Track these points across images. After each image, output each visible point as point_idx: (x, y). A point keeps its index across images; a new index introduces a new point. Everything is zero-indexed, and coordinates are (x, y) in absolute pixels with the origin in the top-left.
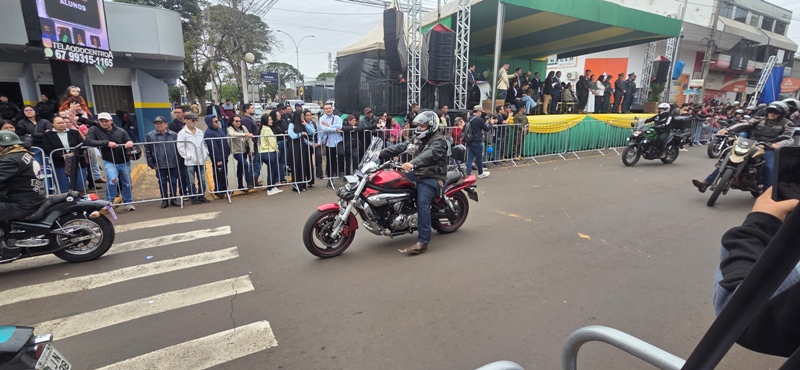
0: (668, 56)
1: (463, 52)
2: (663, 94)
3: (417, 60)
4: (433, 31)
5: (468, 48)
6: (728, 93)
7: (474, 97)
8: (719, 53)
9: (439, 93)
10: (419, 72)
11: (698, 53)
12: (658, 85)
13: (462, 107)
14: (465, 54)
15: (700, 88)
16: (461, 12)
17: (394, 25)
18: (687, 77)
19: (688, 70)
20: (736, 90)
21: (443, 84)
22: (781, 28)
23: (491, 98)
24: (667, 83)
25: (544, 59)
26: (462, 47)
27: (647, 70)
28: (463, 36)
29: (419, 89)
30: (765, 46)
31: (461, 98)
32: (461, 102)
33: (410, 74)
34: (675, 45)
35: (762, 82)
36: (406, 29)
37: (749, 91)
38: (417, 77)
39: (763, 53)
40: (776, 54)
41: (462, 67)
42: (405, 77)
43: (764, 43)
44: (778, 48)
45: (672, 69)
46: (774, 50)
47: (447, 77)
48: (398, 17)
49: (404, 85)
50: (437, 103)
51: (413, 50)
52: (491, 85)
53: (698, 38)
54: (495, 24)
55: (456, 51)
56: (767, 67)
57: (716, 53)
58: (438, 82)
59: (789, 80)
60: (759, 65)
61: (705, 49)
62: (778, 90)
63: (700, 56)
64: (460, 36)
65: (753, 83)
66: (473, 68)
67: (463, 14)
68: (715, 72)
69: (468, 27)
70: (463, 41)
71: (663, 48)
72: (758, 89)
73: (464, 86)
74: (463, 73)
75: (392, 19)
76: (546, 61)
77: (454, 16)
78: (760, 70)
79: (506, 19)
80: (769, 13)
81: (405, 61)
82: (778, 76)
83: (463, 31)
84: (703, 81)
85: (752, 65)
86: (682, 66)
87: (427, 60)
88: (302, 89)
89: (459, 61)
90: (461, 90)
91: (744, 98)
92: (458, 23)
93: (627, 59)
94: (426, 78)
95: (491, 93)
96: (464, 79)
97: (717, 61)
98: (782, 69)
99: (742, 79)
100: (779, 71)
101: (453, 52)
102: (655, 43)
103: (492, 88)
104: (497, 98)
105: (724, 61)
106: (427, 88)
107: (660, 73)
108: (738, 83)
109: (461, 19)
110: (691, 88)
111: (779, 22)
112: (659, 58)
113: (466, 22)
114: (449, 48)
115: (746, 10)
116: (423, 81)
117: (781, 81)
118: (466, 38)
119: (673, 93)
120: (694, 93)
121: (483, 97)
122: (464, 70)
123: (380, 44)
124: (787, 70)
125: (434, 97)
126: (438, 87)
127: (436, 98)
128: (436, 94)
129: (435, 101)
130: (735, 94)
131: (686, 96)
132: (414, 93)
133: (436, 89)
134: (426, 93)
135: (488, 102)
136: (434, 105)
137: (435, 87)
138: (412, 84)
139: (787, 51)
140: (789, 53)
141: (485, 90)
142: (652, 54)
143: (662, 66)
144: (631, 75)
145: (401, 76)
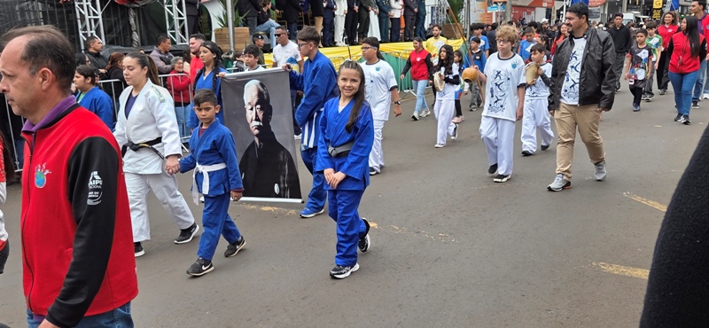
2: (463, 12)
6: (537, 9)
7: (199, 25)
9: (138, 19)
13: (182, 41)
20: (545, 5)
21: (142, 3)
23: (227, 26)
29: (99, 13)
31: (178, 27)
32: (178, 33)
37: (558, 5)
50: (136, 37)
72: (567, 3)
73: (180, 5)
90: (176, 13)
91: (554, 15)
95: (226, 16)
103: (226, 8)
104: (236, 24)
106: (114, 11)
110: (495, 3)
120: (500, 10)
121: (216, 25)
125: (130, 26)
126: (134, 9)
127: (134, 28)
128: (132, 21)
129: (131, 33)
130: (544, 10)
131: (491, 14)
132: (90, 20)
133: (132, 13)
134: (113, 19)
135: (224, 32)
136: (132, 40)
137: (128, 8)
138: (85, 4)
141: (215, 10)
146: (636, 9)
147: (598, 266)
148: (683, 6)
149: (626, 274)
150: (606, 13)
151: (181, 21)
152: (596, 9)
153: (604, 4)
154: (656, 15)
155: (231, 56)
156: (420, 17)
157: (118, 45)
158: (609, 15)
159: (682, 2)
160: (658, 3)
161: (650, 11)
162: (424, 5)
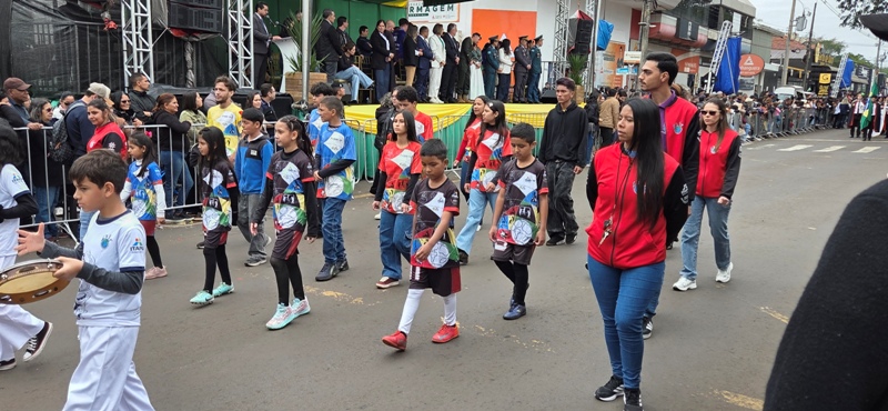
0: (590, 12)
2: (585, 73)
7: (268, 66)
8: (660, 12)
9: (196, 55)
10: (148, 9)
11: (633, 10)
12: (577, 58)
13: (246, 84)
15: (637, 65)
18: (622, 47)
19: (620, 35)
20: (687, 70)
21: (202, 37)
24: (590, 56)
25: (401, 5)
27: (561, 33)
29: (150, 45)
30: (718, 6)
31: (242, 67)
32: (242, 75)
33: (128, 12)
35: (716, 59)
37: (702, 71)
38: (144, 19)
39: (715, 15)
40: (731, 20)
41: (241, 7)
42: (116, 18)
44: (734, 11)
45: (596, 34)
46: (729, 13)
47: (211, 25)
49: (116, 34)
50: (191, 76)
52: (299, 43)
56: (720, 36)
57: (657, 13)
58: (191, 32)
59: (749, 58)
60: (713, 34)
61: (640, 5)
62: (737, 71)
63: (636, 14)
65: (707, 61)
68: (657, 39)
72: (713, 70)
73: (247, 43)
74: (242, 17)
76: (406, 8)
78: (715, 41)
82: (735, 51)
84: (640, 53)
85: (704, 34)
86: (610, 29)
90: (241, 51)
93: (533, 15)
94: (165, 23)
95: (300, 58)
96: (246, 31)
97: (658, 24)
98: (739, 41)
99: (694, 53)
100: (735, 44)
103: (301, 50)
104: (312, 69)
105: (668, 24)
106: (168, 44)
107: (580, 39)
108: (688, 60)
110: (626, 64)
112: (576, 15)
116: (157, 29)
117: (738, 59)
119: (601, 70)
120: (631, 72)
121: (288, 68)
122: (246, 13)
124: (745, 44)
125: (186, 62)
126: (192, 43)
127: (190, 66)
128: (188, 57)
129: (186, 70)
130: (686, 76)
131: (621, 77)
132: (138, 53)
133: (189, 47)
134: (166, 53)
135: (297, 77)
136: (186, 79)
137: (185, 42)
138: (134, 33)
139: (744, 16)
140: (747, 19)
141: (289, 51)
142: (567, 7)
143: (582, 27)
144: (538, 40)
145: (107, 15)
146: (799, 83)
147: (720, 396)
148: (856, 84)
149: (754, 407)
150: (762, 84)
151: (246, 61)
152: (748, 80)
153: (760, 74)
154: (823, 91)
155: (303, 106)
156: (533, 75)
157: (169, 84)
158: (765, 88)
159: (854, 78)
160: (824, 78)
161: (815, 87)
162: (539, 61)
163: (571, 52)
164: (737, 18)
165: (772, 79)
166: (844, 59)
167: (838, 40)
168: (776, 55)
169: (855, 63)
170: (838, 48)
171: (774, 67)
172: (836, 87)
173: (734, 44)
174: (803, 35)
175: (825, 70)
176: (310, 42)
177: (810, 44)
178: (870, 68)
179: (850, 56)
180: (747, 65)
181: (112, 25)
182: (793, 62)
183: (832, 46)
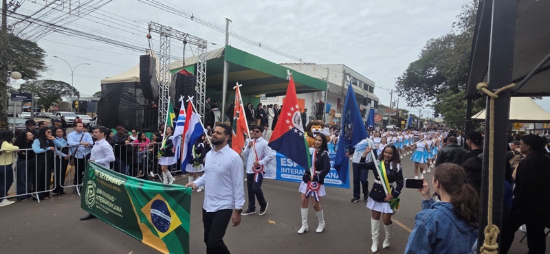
0: (323, 101)
1: (201, 89)
3: (167, 92)
4: (178, 73)
5: (205, 87)
12: (319, 116)
14: (203, 91)
15: (340, 118)
16: (200, 63)
17: (148, 66)
18: (334, 111)
19: (334, 107)
22: (371, 90)
23: (221, 120)
24: (323, 115)
25: (258, 96)
26: (201, 86)
27: (313, 108)
28: (202, 79)
30: (366, 98)
33: (161, 101)
34: (325, 94)
35: (366, 116)
36: (158, 69)
38: (166, 104)
39: (366, 101)
40: (371, 103)
41: (201, 99)
42: (157, 104)
43: (365, 96)
44: (372, 100)
45: (325, 108)
46: (370, 101)
48: (151, 61)
51: (163, 84)
52: (221, 111)
53: (337, 92)
54: (223, 73)
55: (196, 88)
56: (368, 108)
59: (377, 116)
60: (365, 107)
61: (339, 97)
62: (373, 120)
63: (339, 101)
64: (199, 78)
66: (209, 100)
67: (202, 65)
69: (205, 74)
70: (201, 83)
71: (320, 96)
75: (146, 63)
77: (196, 65)
78: (366, 110)
79: (230, 71)
80: (366, 82)
81: (156, 92)
82: (372, 113)
83: (201, 76)
84: (341, 114)
85: (362, 107)
86: (330, 106)
87: (175, 93)
88: (77, 103)
89: (199, 95)
90: (201, 114)
92: (198, 70)
93: (304, 100)
94: (174, 105)
95: (221, 117)
96: (202, 107)
98: (374, 110)
101: (194, 88)
102: (316, 93)
103: (222, 114)
104: (225, 121)
107: (320, 110)
109: (200, 68)
110: (336, 118)
111: (370, 87)
112: (319, 101)
113: (204, 70)
114: (191, 86)
115: (357, 80)
117: (374, 116)
118: (203, 80)
119: (327, 118)
120: (338, 120)
121: (216, 120)
122: (203, 101)
123: (137, 78)
124: (376, 111)
131: (335, 122)
138: (162, 108)
139: (375, 101)
140: (376, 102)
141: (217, 114)
142: (315, 99)
143: (320, 106)
144: (306, 110)
145: (153, 102)
146: (394, 124)
148: (413, 124)
150: (382, 124)
152: (377, 123)
153: (381, 121)
154: (402, 127)
159: (413, 122)
160: (403, 122)
161: (399, 125)
162: (306, 117)
163: (317, 114)
164: (373, 102)
165: (385, 123)
166: (409, 116)
167: (407, 109)
168: (386, 114)
169: (413, 117)
170: (407, 112)
171: (386, 118)
172: (407, 125)
173: (372, 111)
174: (395, 107)
175: (403, 120)
176: (225, 111)
177: (398, 110)
178: (418, 119)
179: (411, 115)
180: (377, 118)
181: (155, 105)
182: (392, 117)
183: (404, 111)
